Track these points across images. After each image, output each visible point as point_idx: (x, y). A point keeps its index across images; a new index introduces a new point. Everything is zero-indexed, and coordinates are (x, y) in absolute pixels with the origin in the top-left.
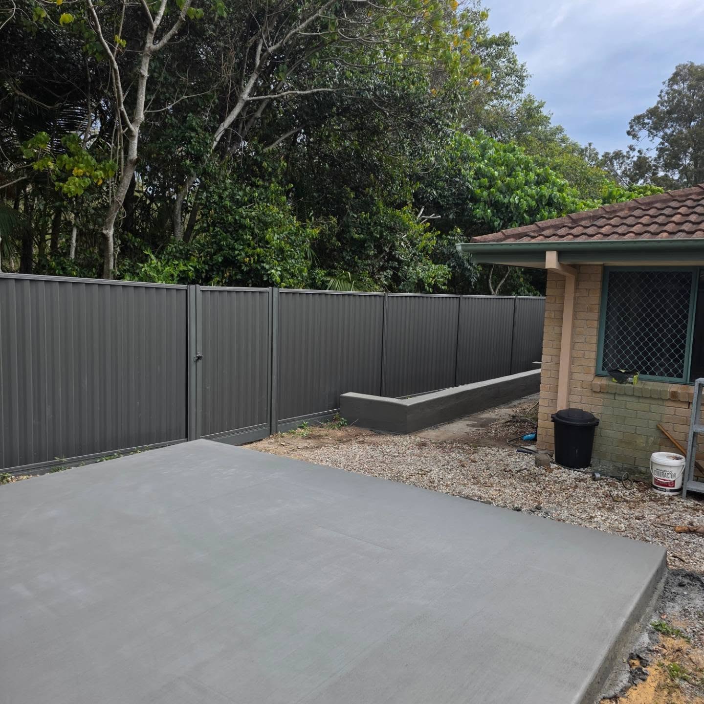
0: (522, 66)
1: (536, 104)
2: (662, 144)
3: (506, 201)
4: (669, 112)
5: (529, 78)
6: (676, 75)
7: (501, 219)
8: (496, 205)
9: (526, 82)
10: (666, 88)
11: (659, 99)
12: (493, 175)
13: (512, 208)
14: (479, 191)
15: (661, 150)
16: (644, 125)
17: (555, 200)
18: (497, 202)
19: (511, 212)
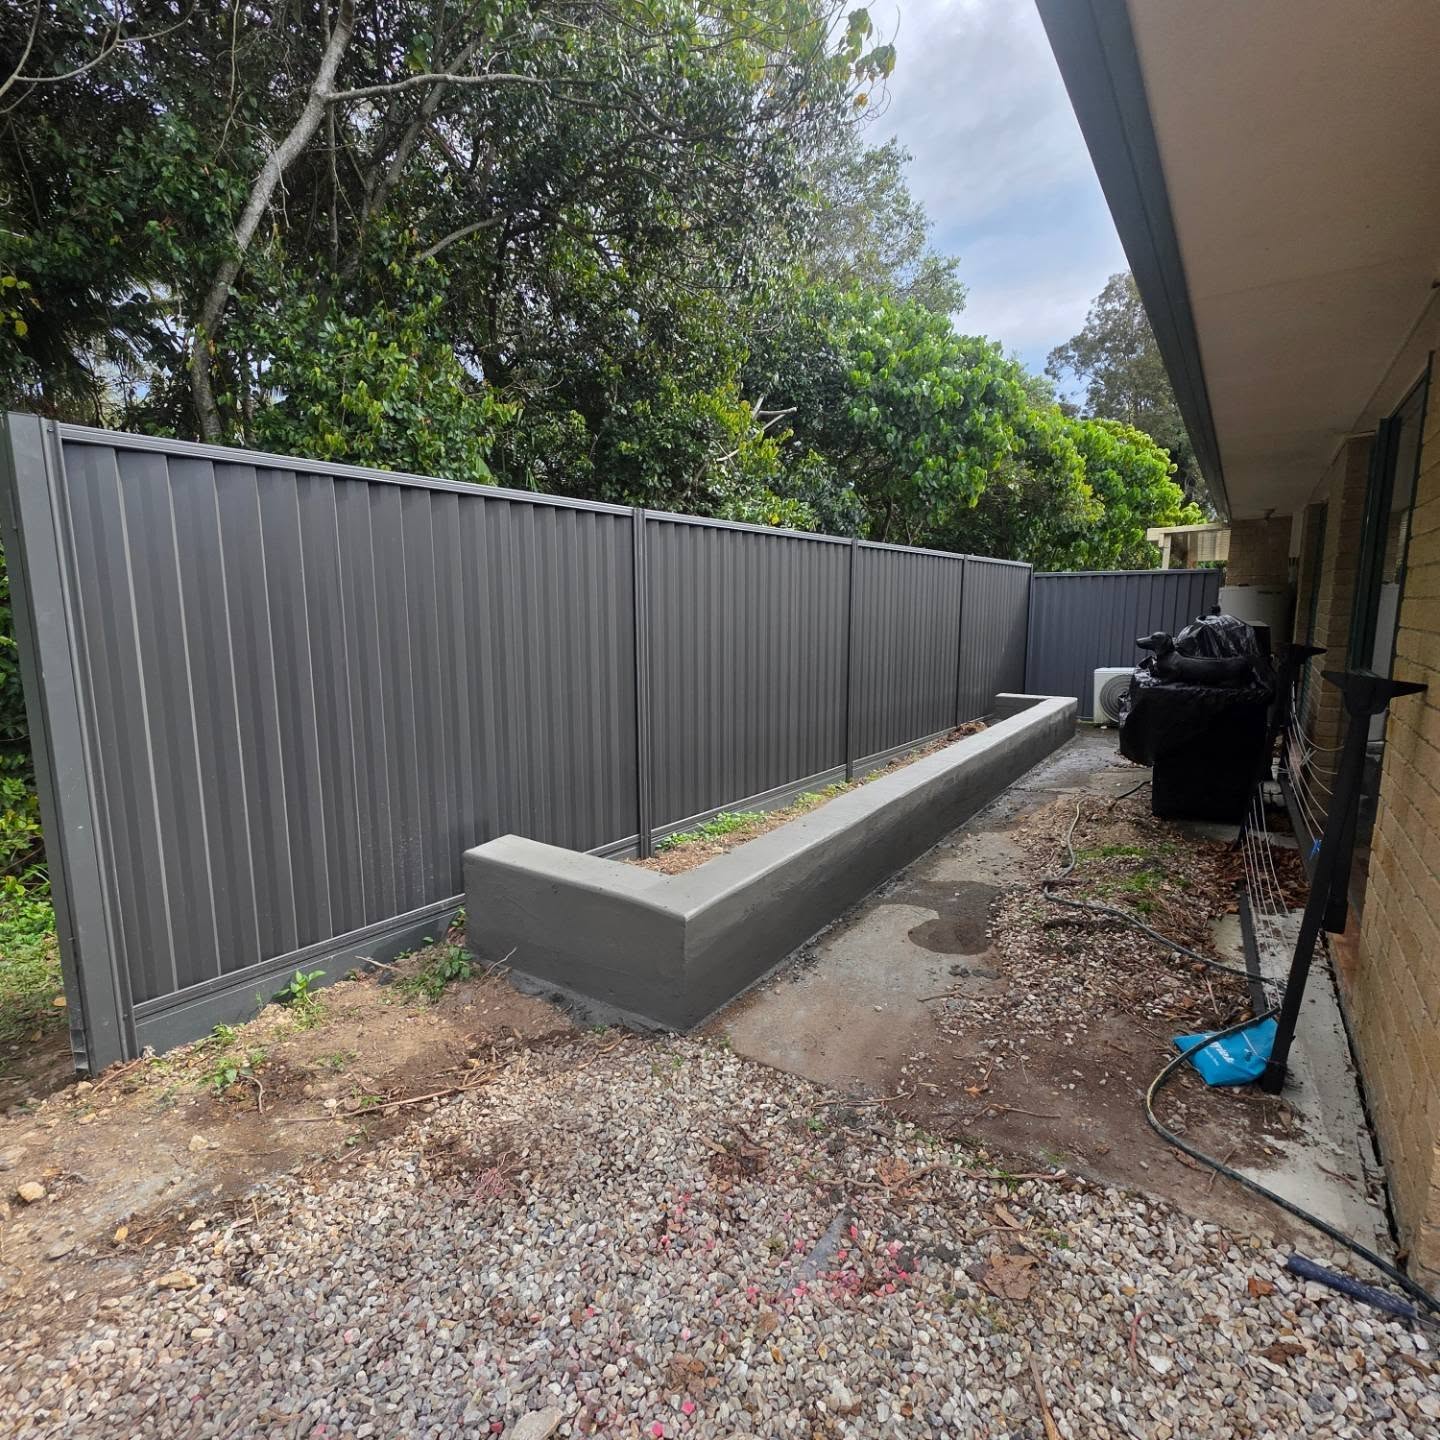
0: (918, 208)
1: (943, 264)
2: (1095, 382)
3: (905, 392)
4: (1102, 340)
5: (931, 228)
6: (1110, 288)
7: (899, 428)
8: (885, 399)
9: (926, 234)
10: (1096, 309)
11: (1086, 324)
12: (882, 346)
13: (917, 404)
14: (857, 374)
15: (1094, 393)
16: (1068, 358)
17: (999, 393)
18: (891, 393)
19: (916, 413)
